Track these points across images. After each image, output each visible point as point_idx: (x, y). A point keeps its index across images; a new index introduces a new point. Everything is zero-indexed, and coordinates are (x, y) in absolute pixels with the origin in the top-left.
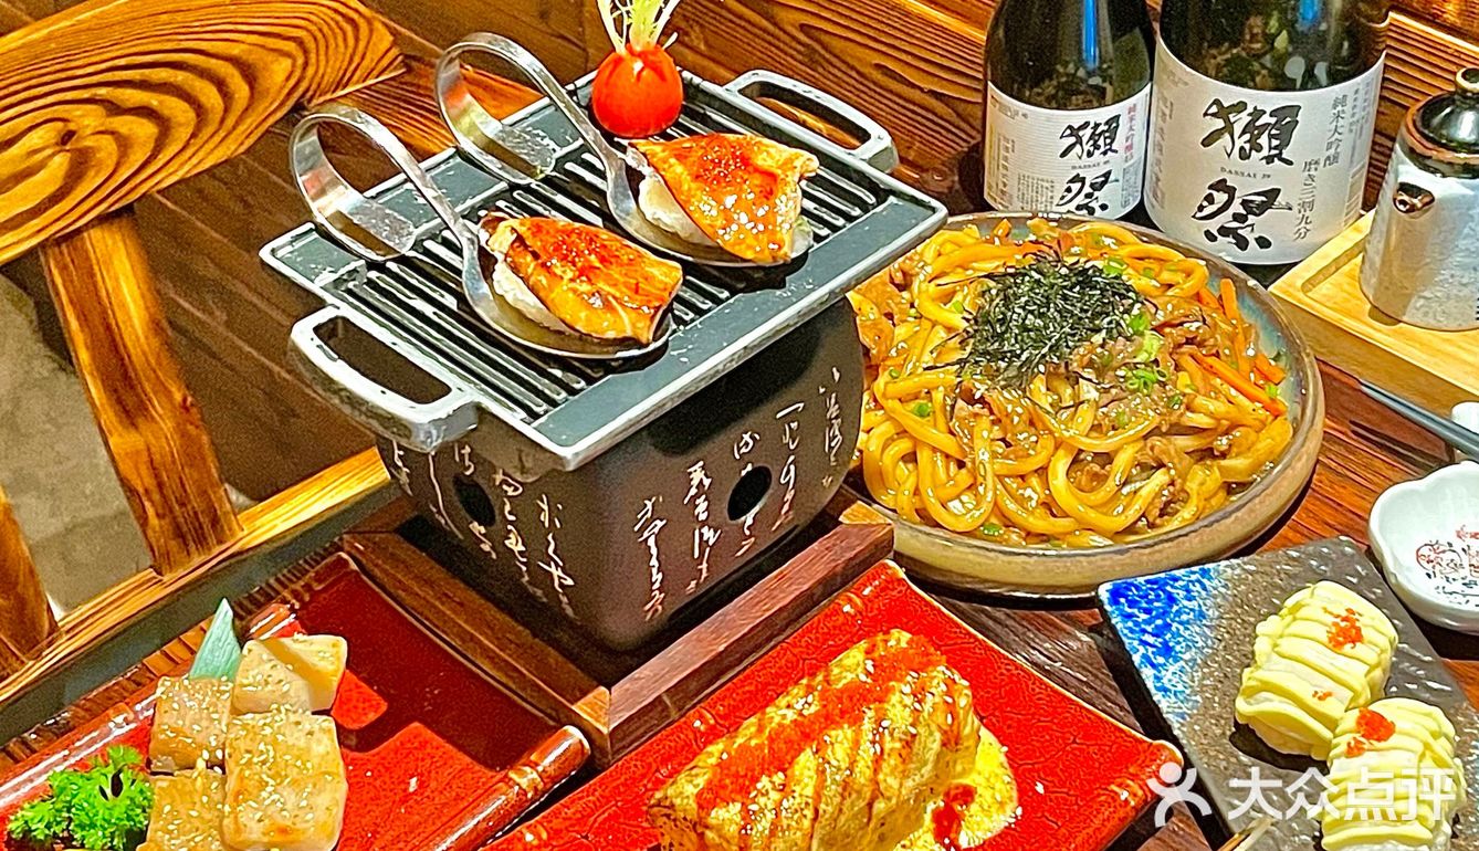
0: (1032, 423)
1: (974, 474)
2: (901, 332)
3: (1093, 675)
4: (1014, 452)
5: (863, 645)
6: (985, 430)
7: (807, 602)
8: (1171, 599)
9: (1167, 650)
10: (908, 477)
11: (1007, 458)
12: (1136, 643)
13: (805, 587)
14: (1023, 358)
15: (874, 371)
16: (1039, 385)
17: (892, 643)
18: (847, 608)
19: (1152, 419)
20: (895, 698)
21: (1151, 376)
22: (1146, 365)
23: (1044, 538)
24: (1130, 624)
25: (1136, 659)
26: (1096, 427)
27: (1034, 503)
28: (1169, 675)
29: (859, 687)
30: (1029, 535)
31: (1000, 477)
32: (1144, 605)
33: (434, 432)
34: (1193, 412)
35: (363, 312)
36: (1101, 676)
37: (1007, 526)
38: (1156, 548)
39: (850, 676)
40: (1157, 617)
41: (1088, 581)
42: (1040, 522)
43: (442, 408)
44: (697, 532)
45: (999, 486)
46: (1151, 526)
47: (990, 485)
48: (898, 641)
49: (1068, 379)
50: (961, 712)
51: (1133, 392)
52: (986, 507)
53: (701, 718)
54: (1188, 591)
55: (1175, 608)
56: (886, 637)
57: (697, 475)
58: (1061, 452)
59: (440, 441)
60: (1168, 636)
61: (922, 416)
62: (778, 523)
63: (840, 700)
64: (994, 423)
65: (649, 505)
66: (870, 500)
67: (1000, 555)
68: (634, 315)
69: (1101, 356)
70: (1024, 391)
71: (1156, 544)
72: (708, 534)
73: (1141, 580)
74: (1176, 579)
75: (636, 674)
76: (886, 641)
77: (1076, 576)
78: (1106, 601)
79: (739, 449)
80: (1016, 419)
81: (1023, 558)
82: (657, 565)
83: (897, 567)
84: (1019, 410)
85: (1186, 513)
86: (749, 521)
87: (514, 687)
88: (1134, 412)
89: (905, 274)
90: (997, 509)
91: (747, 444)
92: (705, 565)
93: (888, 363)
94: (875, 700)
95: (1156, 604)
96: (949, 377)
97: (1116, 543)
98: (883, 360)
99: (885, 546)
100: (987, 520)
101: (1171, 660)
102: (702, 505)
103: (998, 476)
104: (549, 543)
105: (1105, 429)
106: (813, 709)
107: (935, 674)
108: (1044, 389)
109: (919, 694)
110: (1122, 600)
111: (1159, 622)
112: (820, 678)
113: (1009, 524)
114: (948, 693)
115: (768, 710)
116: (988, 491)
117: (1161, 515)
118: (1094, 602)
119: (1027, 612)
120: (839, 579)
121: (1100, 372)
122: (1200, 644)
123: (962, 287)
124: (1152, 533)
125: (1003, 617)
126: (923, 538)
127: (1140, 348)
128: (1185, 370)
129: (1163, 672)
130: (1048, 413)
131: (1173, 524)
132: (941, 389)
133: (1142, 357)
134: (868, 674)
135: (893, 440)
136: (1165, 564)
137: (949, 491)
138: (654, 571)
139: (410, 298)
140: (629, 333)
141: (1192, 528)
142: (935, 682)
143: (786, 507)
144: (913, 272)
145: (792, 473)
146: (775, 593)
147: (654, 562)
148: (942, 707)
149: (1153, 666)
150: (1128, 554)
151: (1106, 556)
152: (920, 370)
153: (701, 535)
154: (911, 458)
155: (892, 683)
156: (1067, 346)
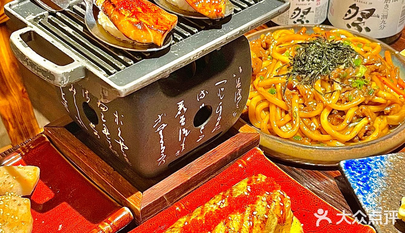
0: (314, 98)
1: (292, 116)
2: (265, 63)
3: (336, 196)
4: (308, 109)
5: (247, 180)
6: (296, 100)
7: (224, 162)
8: (369, 168)
9: (368, 188)
10: (266, 117)
11: (304, 111)
12: (355, 184)
13: (224, 156)
14: (312, 73)
15: (254, 77)
16: (318, 84)
17: (259, 179)
18: (240, 165)
19: (361, 99)
20: (259, 203)
21: (362, 82)
22: (360, 78)
23: (317, 142)
24: (353, 177)
25: (356, 191)
26: (340, 101)
27: (314, 129)
28: (369, 198)
29: (245, 197)
30: (312, 141)
31: (302, 118)
32: (359, 170)
33: (65, 78)
34: (377, 96)
35: (43, 30)
36: (339, 197)
37: (304, 137)
38: (363, 148)
39: (241, 192)
40: (364, 175)
41: (334, 160)
42: (316, 136)
43: (69, 68)
44: (180, 130)
45: (301, 122)
46: (360, 139)
47: (298, 121)
48: (261, 179)
49: (329, 82)
50: (286, 209)
51: (355, 88)
52: (296, 129)
53: (180, 206)
54: (376, 165)
55: (371, 171)
56: (256, 177)
57: (181, 106)
58: (326, 110)
59: (67, 82)
60: (368, 182)
61: (272, 94)
62: (214, 130)
63: (236, 202)
64: (300, 97)
65: (160, 117)
66: (251, 124)
67: (301, 148)
68: (155, 33)
69: (343, 74)
70: (312, 86)
71: (362, 146)
72: (185, 131)
73: (357, 160)
74: (371, 160)
75: (154, 187)
76: (256, 179)
77: (330, 157)
78: (343, 167)
79: (199, 97)
80: (309, 96)
81: (310, 149)
82: (163, 143)
83: (261, 150)
84: (310, 93)
85: (374, 135)
86: (203, 128)
87: (105, 190)
88: (355, 96)
89: (267, 44)
90: (300, 130)
91: (203, 95)
92: (183, 145)
93: (260, 74)
94: (251, 203)
95: (363, 169)
96: (283, 79)
97: (346, 145)
98: (258, 73)
99: (255, 142)
100: (296, 134)
101: (369, 192)
102: (183, 119)
103: (301, 118)
104: (119, 131)
105: (343, 102)
106: (224, 206)
107: (276, 193)
108: (320, 86)
109: (269, 202)
110: (350, 167)
111: (365, 177)
112: (228, 192)
113: (304, 136)
114: (282, 201)
115: (206, 205)
116: (297, 123)
117: (364, 136)
118: (338, 168)
119: (310, 171)
120: (237, 154)
121: (342, 80)
122: (381, 186)
123: (289, 48)
124: (360, 142)
125: (301, 172)
126: (271, 140)
127: (358, 72)
128: (374, 81)
129: (367, 197)
130: (321, 94)
131: (369, 139)
132: (280, 84)
133: (359, 75)
134: (248, 192)
135: (261, 103)
136: (366, 154)
137: (282, 122)
138: (162, 145)
139: (64, 26)
140: (152, 41)
141: (377, 141)
142: (276, 197)
143: (218, 123)
144: (270, 43)
145: (221, 109)
146: (212, 158)
147: (162, 141)
148: (279, 207)
149: (363, 194)
150: (352, 150)
151: (343, 150)
152: (273, 77)
153: (182, 132)
154: (267, 109)
155: (258, 196)
156: (330, 69)
